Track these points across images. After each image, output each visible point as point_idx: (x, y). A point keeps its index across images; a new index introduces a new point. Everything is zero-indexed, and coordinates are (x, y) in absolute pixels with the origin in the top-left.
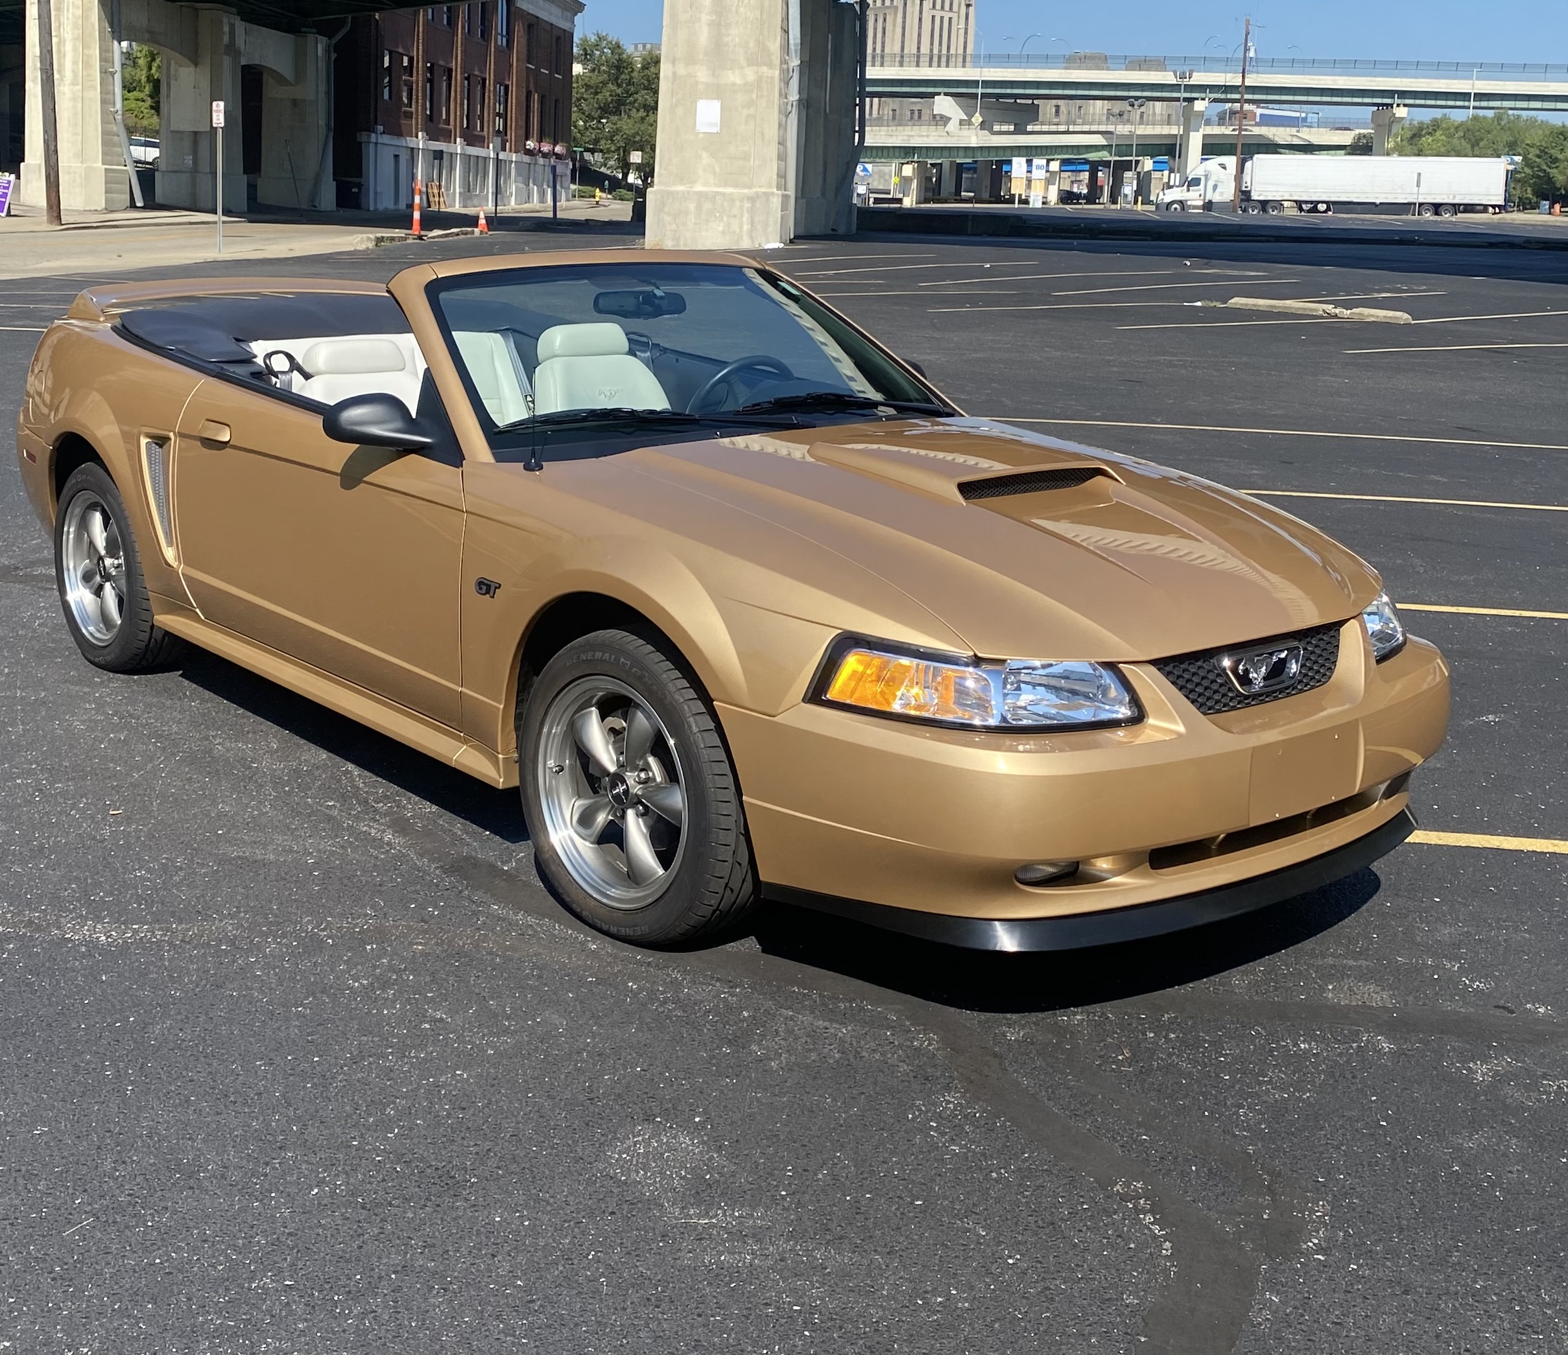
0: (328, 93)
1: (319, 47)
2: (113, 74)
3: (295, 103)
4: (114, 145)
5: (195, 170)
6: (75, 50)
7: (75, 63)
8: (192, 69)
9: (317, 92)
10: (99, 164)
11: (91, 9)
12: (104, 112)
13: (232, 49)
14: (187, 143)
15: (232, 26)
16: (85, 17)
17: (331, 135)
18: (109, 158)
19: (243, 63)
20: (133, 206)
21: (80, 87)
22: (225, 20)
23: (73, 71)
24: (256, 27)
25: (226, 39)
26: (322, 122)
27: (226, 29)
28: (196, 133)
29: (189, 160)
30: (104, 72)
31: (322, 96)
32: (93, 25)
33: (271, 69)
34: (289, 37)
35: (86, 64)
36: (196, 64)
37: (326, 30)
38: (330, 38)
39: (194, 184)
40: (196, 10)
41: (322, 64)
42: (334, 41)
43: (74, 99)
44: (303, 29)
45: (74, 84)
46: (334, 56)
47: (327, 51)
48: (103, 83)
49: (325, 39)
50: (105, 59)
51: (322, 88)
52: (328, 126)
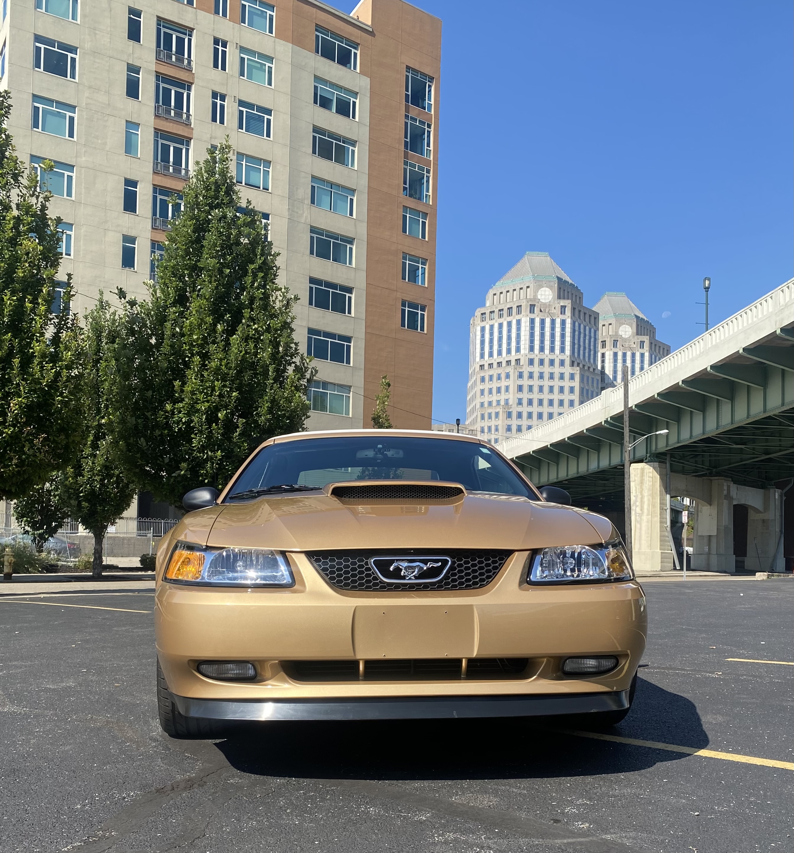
0: (781, 516)
1: (776, 494)
2: (666, 510)
3: (764, 521)
4: (666, 541)
5: (709, 553)
6: (649, 500)
7: (649, 505)
8: (709, 507)
9: (775, 516)
10: (659, 550)
11: (656, 482)
12: (661, 527)
13: (728, 497)
14: (706, 540)
15: (729, 487)
16: (653, 485)
17: (783, 536)
18: (663, 547)
19: (734, 504)
20: (675, 569)
21: (650, 516)
22: (725, 484)
23: (648, 510)
24: (743, 487)
25: (725, 492)
26: (778, 530)
27: (725, 488)
28: (710, 536)
29: (706, 549)
30: (662, 509)
31: (778, 517)
32: (657, 489)
33: (750, 506)
34: (761, 491)
35: (654, 506)
36: (710, 505)
37: (779, 486)
38: (782, 490)
39: (708, 559)
40: (711, 480)
41: (778, 503)
42: (784, 491)
43: (648, 522)
44: (769, 487)
45: (648, 515)
46: (784, 498)
47: (781, 496)
48: (661, 514)
49: (780, 491)
50: (662, 503)
51: (778, 514)
52: (781, 531)
